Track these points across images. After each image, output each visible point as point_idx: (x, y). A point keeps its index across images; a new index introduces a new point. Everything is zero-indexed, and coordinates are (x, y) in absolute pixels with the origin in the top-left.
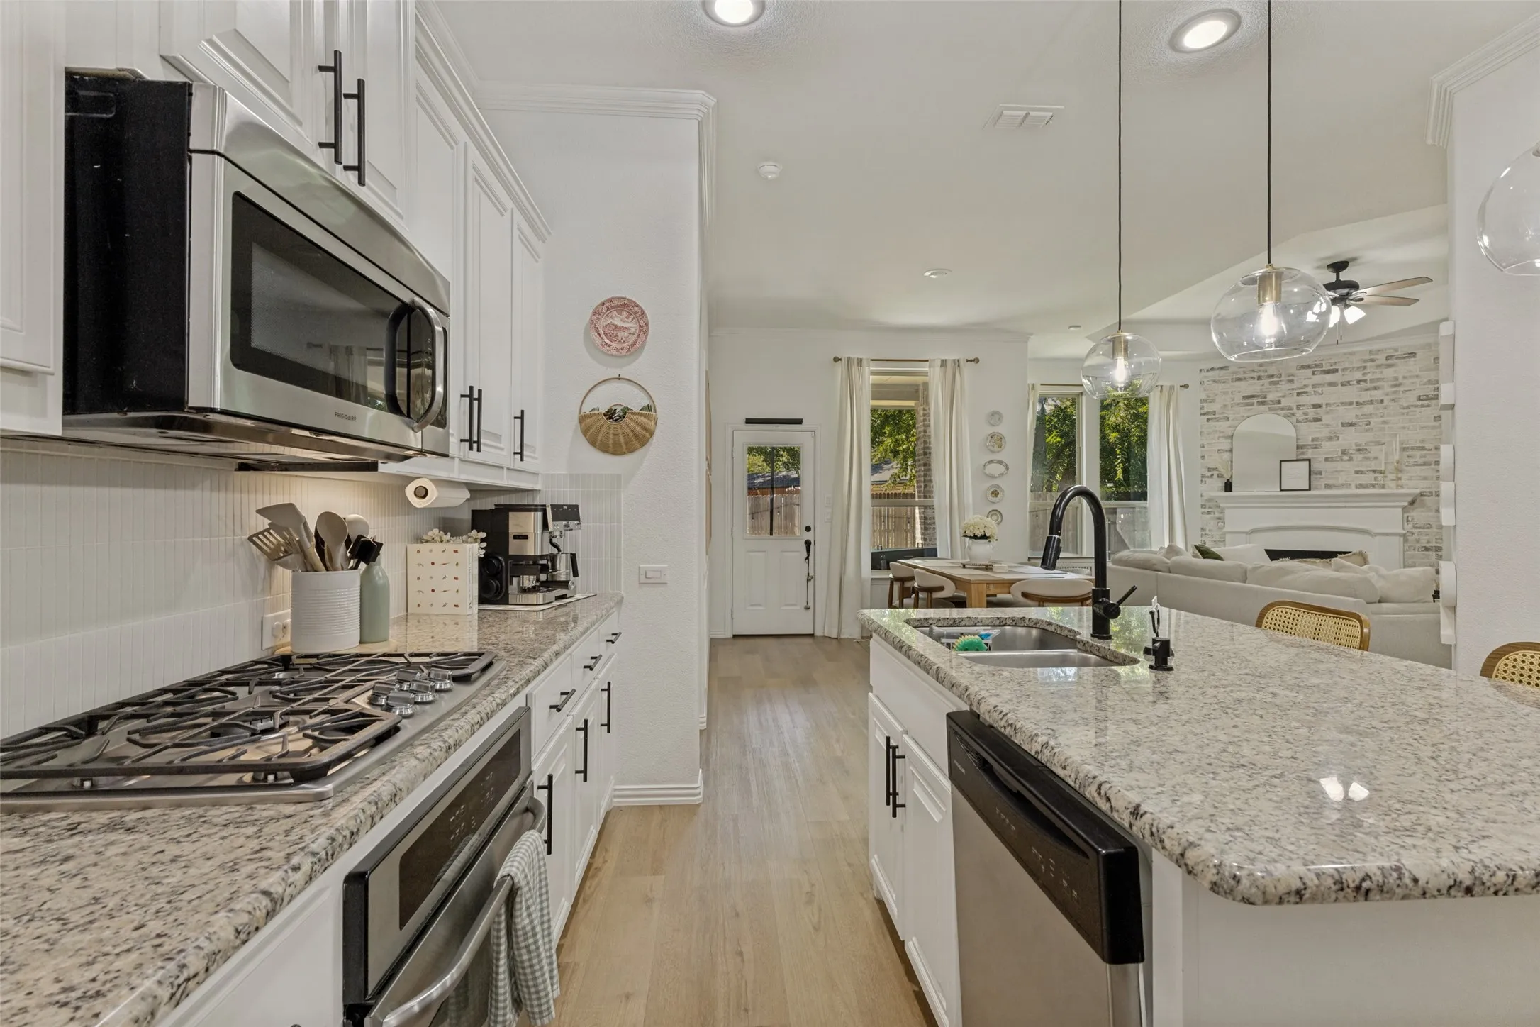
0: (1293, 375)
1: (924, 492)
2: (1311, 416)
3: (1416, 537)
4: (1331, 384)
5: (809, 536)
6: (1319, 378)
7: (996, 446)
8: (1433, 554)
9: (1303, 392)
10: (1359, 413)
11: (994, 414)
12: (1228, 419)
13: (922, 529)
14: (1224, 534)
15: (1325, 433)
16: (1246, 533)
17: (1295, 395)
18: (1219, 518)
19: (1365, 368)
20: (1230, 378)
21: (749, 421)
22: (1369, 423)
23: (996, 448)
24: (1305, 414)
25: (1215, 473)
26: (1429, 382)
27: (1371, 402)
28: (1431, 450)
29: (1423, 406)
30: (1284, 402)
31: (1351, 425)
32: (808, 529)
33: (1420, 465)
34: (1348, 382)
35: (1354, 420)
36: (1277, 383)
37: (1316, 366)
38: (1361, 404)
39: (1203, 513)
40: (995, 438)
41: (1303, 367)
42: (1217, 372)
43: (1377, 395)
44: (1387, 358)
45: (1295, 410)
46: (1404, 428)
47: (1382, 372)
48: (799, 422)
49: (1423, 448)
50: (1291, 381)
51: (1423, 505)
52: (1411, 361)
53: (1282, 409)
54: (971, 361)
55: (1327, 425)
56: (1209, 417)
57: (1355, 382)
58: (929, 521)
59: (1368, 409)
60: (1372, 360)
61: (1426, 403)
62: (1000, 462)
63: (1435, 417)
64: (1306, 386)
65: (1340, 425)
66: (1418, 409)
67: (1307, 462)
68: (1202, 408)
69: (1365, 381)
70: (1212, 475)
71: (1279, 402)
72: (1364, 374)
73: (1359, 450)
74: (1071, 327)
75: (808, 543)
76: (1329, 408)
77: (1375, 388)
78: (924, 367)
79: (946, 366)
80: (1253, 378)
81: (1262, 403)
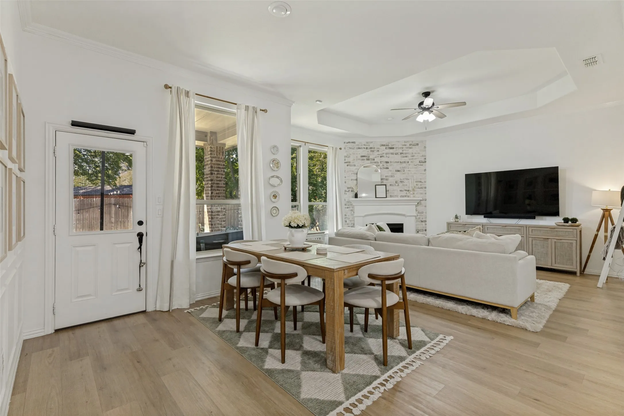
0: (379, 149)
1: (211, 197)
2: (385, 166)
3: (418, 217)
4: (392, 154)
5: (141, 229)
6: (388, 151)
7: (276, 167)
8: (424, 223)
9: (383, 156)
10: (401, 167)
11: (275, 147)
12: (355, 165)
13: (209, 218)
14: (354, 217)
15: (390, 174)
16: (363, 217)
17: (380, 156)
18: (352, 210)
19: (403, 148)
20: (356, 147)
21: (75, 124)
22: (404, 171)
23: (275, 169)
24: (383, 165)
25: (350, 190)
26: (423, 156)
27: (405, 162)
28: (423, 182)
29: (421, 165)
30: (376, 160)
31: (398, 171)
32: (140, 223)
33: (420, 188)
34: (398, 153)
35: (399, 169)
36: (373, 151)
37: (387, 145)
38: (402, 163)
39: (345, 208)
40: (275, 162)
41: (382, 145)
42: (351, 144)
43: (406, 159)
44: (410, 145)
45: (379, 164)
46: (415, 173)
47: (408, 150)
48: (132, 132)
49: (421, 182)
50: (378, 151)
51: (421, 204)
52: (417, 146)
53: (375, 163)
54: (263, 110)
55: (391, 171)
56: (348, 164)
57: (400, 154)
58: (214, 214)
59: (404, 165)
60: (405, 145)
61: (422, 164)
62: (278, 177)
63: (424, 170)
64: (383, 153)
65: (395, 171)
66: (419, 166)
67: (385, 186)
68: (345, 160)
69: (403, 153)
70: (349, 190)
71: (374, 160)
72: (403, 151)
73: (401, 182)
74: (317, 101)
75: (140, 236)
76: (391, 164)
77: (406, 157)
78: (233, 109)
79: (248, 111)
80: (364, 148)
81: (368, 159)
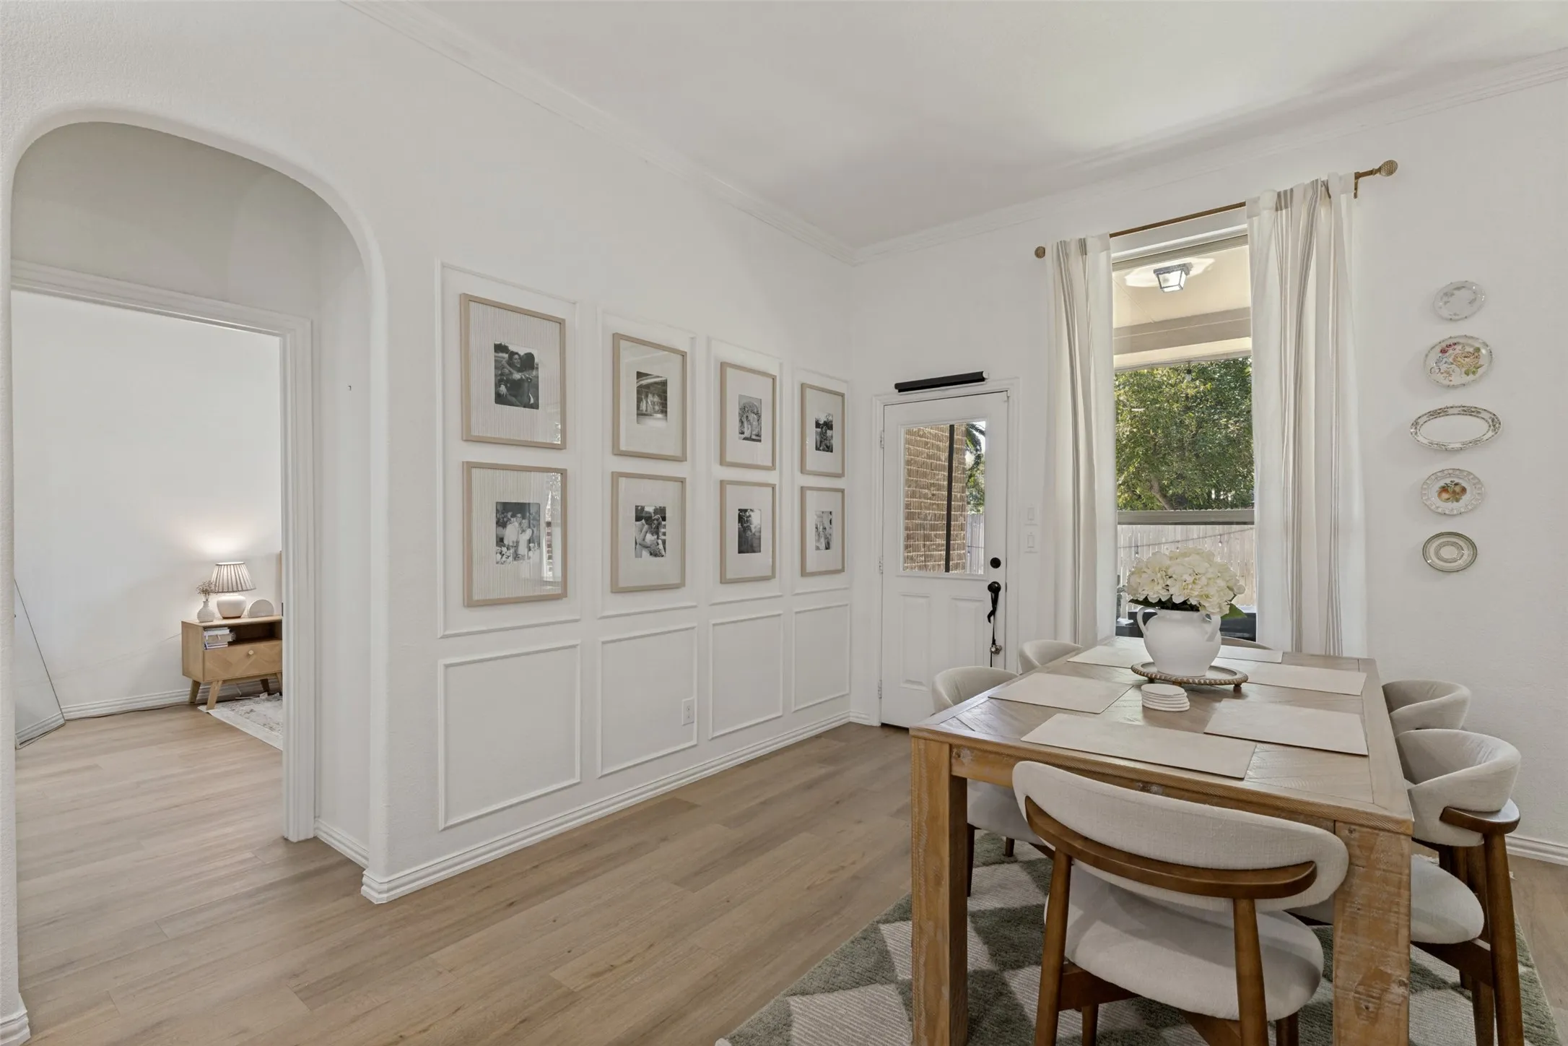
5: (997, 575)
7: (1460, 372)
11: (1457, 289)
21: (902, 388)
23: (1460, 378)
32: (995, 563)
40: (1454, 351)
48: (978, 378)
54: (1372, 172)
62: (1470, 412)
75: (994, 589)
78: (1240, 223)
